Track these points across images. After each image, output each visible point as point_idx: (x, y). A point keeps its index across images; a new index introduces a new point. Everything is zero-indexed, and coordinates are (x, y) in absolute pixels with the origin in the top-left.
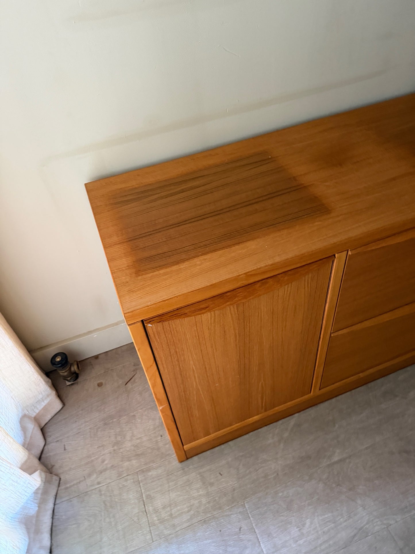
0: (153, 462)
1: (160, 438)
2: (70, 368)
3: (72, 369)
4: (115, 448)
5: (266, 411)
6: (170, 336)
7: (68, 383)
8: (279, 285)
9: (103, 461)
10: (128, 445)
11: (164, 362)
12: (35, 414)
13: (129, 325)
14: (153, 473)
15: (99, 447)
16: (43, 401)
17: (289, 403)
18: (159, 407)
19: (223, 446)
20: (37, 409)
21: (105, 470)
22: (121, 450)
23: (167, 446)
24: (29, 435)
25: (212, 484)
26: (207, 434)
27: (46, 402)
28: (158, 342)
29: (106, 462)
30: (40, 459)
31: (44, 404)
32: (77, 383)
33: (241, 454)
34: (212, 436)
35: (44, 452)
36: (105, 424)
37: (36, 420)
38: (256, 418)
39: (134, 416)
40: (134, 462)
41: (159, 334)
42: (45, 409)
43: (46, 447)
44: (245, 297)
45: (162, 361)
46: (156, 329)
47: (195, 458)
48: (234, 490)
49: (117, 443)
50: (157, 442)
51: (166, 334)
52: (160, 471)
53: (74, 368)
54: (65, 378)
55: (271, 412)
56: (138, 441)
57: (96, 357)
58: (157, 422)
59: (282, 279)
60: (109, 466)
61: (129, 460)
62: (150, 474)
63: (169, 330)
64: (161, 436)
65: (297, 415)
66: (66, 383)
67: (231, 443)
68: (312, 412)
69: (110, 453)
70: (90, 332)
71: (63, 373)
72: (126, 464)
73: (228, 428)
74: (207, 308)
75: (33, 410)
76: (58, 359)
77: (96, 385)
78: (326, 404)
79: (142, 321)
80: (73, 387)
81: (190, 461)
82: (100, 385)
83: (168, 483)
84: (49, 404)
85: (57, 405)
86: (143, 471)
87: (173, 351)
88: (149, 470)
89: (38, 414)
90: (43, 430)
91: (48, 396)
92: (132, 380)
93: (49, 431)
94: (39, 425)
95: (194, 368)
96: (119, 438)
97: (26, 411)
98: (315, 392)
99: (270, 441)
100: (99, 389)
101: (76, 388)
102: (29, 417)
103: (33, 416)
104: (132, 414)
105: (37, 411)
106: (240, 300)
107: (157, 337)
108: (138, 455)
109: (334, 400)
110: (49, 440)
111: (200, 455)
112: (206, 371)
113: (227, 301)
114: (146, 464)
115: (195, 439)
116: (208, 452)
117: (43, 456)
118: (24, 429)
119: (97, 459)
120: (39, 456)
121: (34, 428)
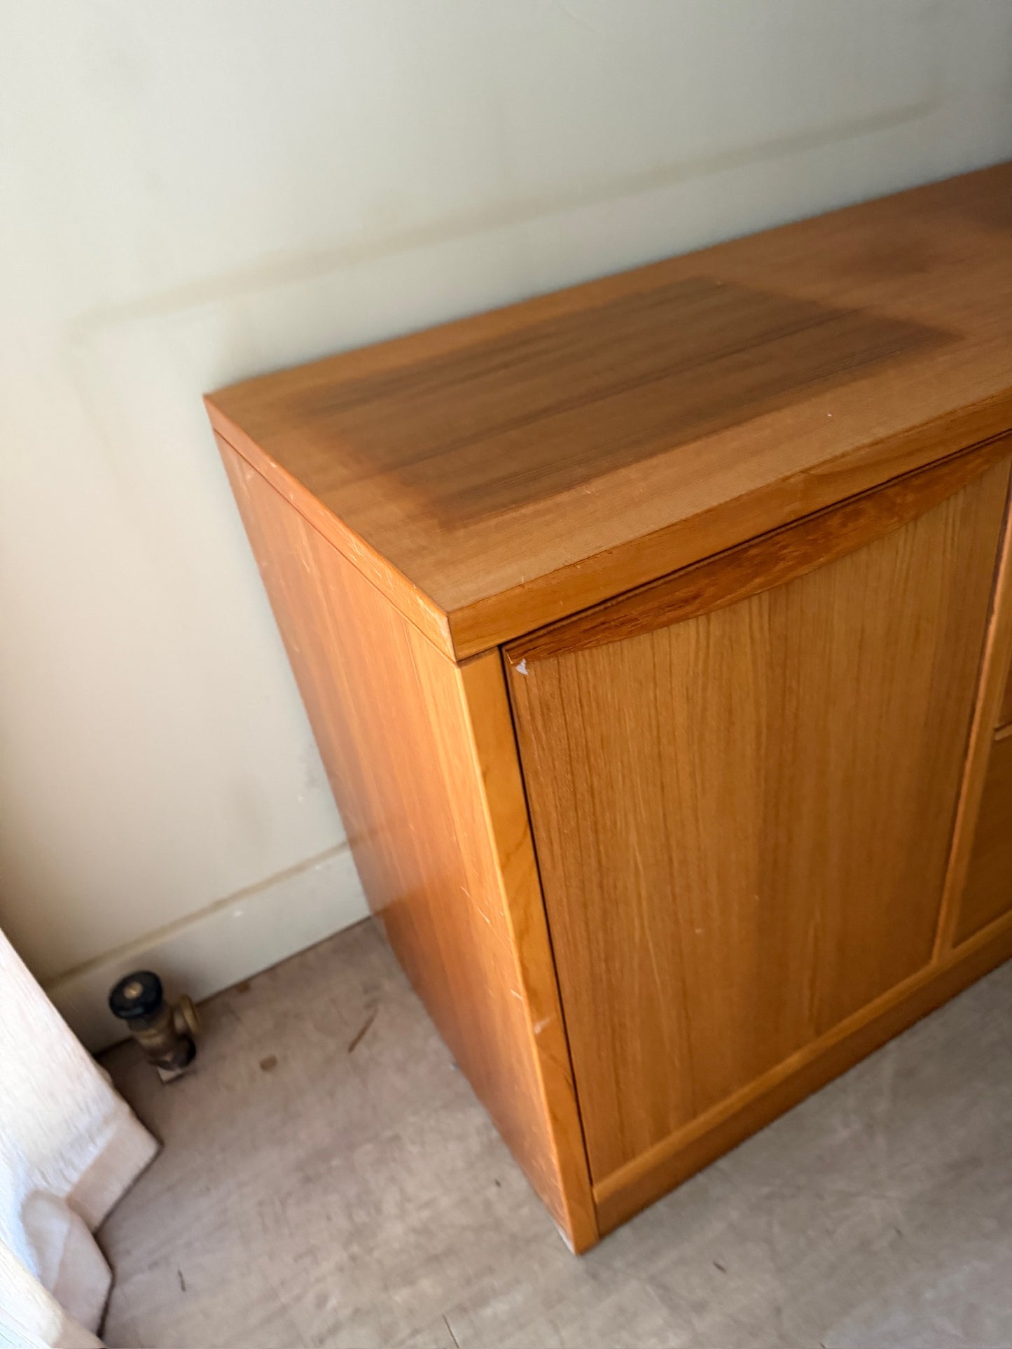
0: (490, 1270)
1: (493, 1190)
2: (171, 1023)
3: (179, 1023)
4: (355, 1249)
5: (819, 1033)
6: (577, 724)
7: (166, 1075)
8: (896, 519)
9: (322, 1301)
10: (394, 1232)
11: (555, 835)
12: (67, 1189)
13: (460, 662)
14: (498, 1308)
15: (298, 1258)
16: (92, 1139)
17: (878, 1001)
18: (533, 1021)
19: (701, 1178)
20: (75, 1169)
21: (335, 1330)
22: (376, 1254)
23: (525, 1211)
24: (55, 1256)
25: (700, 1307)
26: (661, 1132)
27: (102, 1142)
28: (543, 748)
29: (333, 1302)
30: (100, 1333)
31: (93, 1152)
32: (195, 1072)
33: (765, 1190)
34: (677, 1137)
35: (113, 1310)
36: (308, 1180)
37: (75, 1205)
38: (794, 1061)
39: (396, 1138)
40: (427, 1285)
41: (545, 710)
42: (101, 1166)
43: (117, 1292)
44: (805, 559)
45: (548, 831)
46: (539, 689)
47: (624, 1232)
48: (778, 1311)
49: (358, 1234)
50: (488, 1205)
51: (566, 712)
52: (518, 1297)
53: (185, 1020)
54: (155, 1058)
55: (830, 1038)
56: (425, 1214)
57: (243, 987)
58: (475, 1143)
59: (899, 500)
60: (346, 1313)
61: (408, 1279)
62: (488, 1312)
63: (575, 696)
64: (498, 1184)
65: (892, 1045)
66: (159, 1075)
67: (723, 1164)
68: (932, 1030)
69: (341, 1269)
70: (219, 904)
71: (152, 1038)
72: (401, 1296)
73: (720, 1107)
74: (695, 597)
75: (61, 1172)
76: (133, 992)
77: (257, 1067)
78: (965, 999)
79: (500, 646)
80: (183, 1084)
81: (609, 1245)
82: (268, 1065)
83: (556, 1330)
84: (111, 1149)
85: (141, 1147)
86: (462, 1309)
87: (582, 787)
88: (482, 1300)
89: (78, 1187)
90: (100, 1236)
91: (106, 1121)
92: (368, 1036)
93: (122, 1238)
94: (86, 1221)
95: (639, 859)
96: (361, 1216)
97: (40, 1177)
98: (942, 956)
99: (843, 1134)
100: (268, 1077)
101: (192, 1086)
102: (52, 1199)
103: (62, 1195)
104: (388, 1134)
105: (75, 1177)
106: (791, 568)
107: (540, 724)
108: (434, 1260)
109: (983, 984)
110: (123, 1265)
111: (637, 1221)
112: (671, 875)
113: (756, 575)
114: (468, 1282)
115: (626, 1156)
116: (661, 1207)
117: (111, 1323)
118: (36, 1240)
119: (298, 1299)
120: (95, 1324)
121: (70, 1232)
